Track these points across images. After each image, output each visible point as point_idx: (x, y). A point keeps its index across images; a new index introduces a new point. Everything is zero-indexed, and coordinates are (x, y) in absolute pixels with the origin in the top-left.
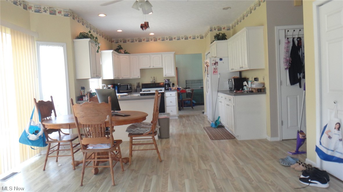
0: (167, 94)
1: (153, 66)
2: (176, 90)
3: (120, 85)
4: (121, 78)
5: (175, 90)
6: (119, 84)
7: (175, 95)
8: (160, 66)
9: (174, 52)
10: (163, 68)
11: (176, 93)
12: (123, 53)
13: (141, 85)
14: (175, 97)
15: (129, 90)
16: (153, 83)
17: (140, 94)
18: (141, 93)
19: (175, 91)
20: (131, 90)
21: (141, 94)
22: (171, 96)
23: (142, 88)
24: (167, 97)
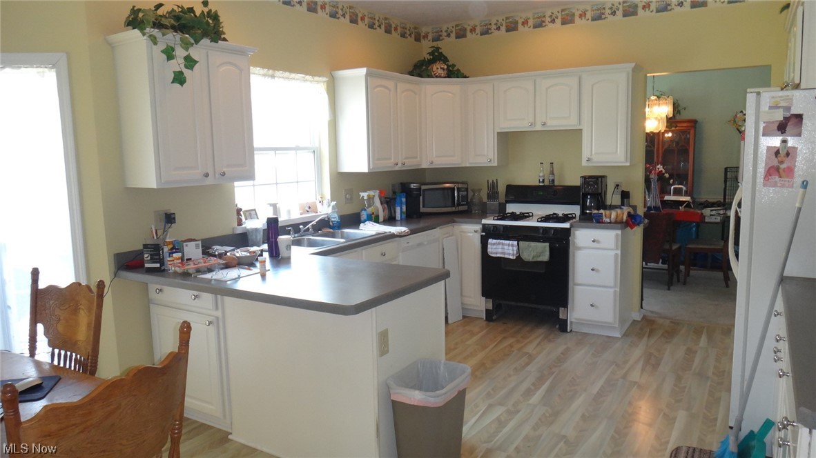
0: (583, 237)
1: (544, 124)
2: (621, 222)
3: (419, 189)
4: (424, 166)
5: (616, 222)
6: (412, 186)
7: (612, 245)
8: (570, 123)
9: (633, 65)
10: (581, 130)
11: (617, 235)
12: (440, 77)
13: (502, 189)
14: (613, 253)
15: (459, 204)
16: (546, 183)
17: (481, 226)
18: (484, 221)
19: (618, 229)
20: (465, 208)
21: (484, 225)
22: (595, 245)
23: (507, 202)
24: (579, 249)
